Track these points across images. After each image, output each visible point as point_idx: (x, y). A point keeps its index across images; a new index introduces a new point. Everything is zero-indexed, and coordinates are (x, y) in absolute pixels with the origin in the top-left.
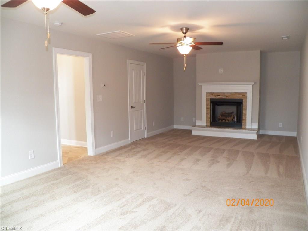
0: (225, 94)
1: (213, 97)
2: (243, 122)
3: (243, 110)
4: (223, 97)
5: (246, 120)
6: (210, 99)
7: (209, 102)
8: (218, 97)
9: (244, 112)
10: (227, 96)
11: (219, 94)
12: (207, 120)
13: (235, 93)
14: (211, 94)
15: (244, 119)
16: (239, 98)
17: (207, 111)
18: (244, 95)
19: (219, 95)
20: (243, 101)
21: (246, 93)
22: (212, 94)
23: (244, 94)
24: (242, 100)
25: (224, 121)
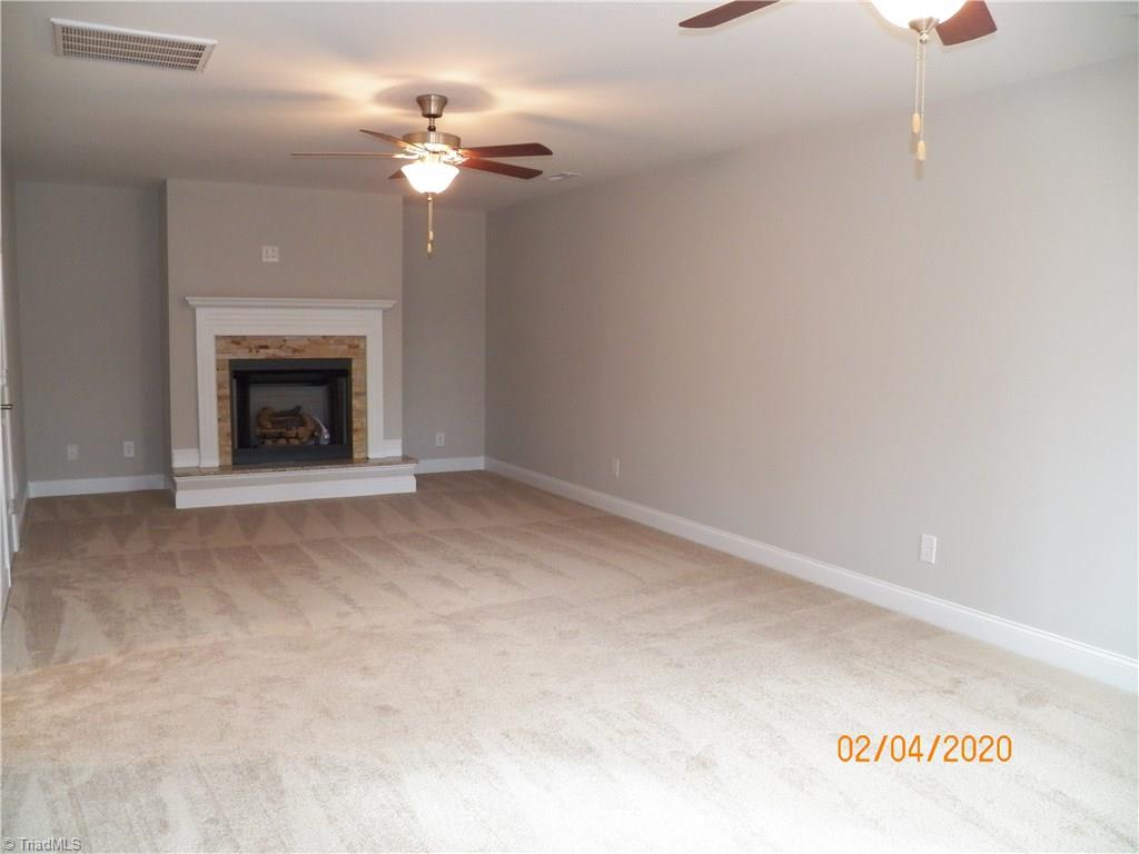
0: (288, 343)
1: (243, 354)
2: (354, 438)
3: (353, 396)
4: (283, 354)
5: (364, 430)
6: (231, 361)
7: (226, 373)
8: (262, 355)
9: (355, 403)
10: (295, 351)
11: (264, 343)
12: (220, 446)
13: (324, 337)
14: (234, 342)
15: (357, 430)
16: (338, 356)
17: (220, 408)
18: (357, 347)
19: (266, 347)
20: (354, 365)
21: (364, 337)
22: (236, 341)
23: (356, 342)
24: (349, 361)
25: (282, 442)
